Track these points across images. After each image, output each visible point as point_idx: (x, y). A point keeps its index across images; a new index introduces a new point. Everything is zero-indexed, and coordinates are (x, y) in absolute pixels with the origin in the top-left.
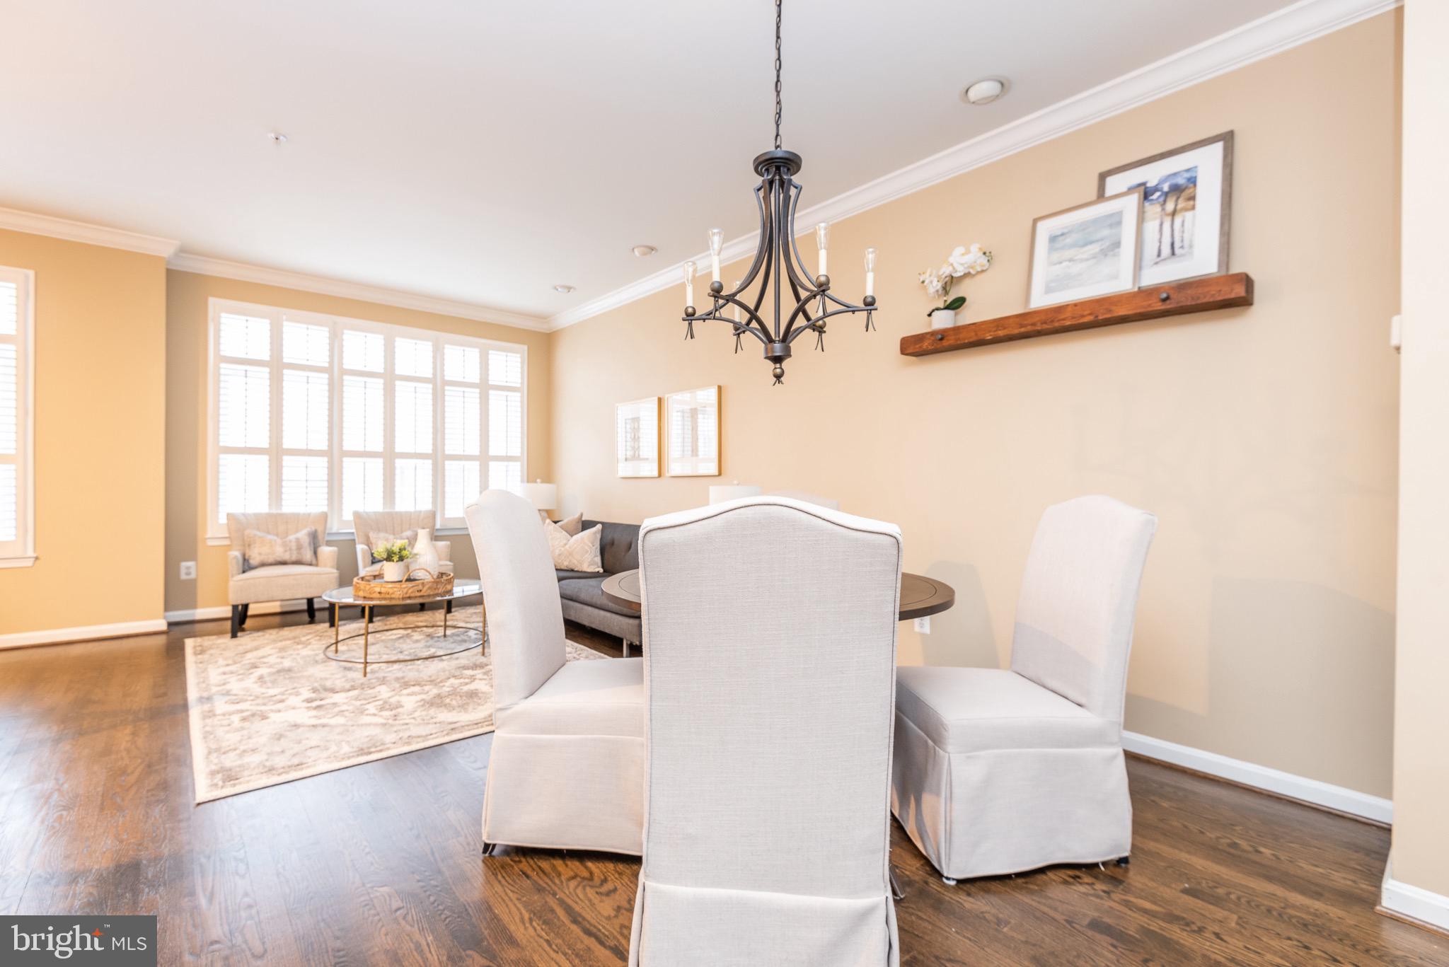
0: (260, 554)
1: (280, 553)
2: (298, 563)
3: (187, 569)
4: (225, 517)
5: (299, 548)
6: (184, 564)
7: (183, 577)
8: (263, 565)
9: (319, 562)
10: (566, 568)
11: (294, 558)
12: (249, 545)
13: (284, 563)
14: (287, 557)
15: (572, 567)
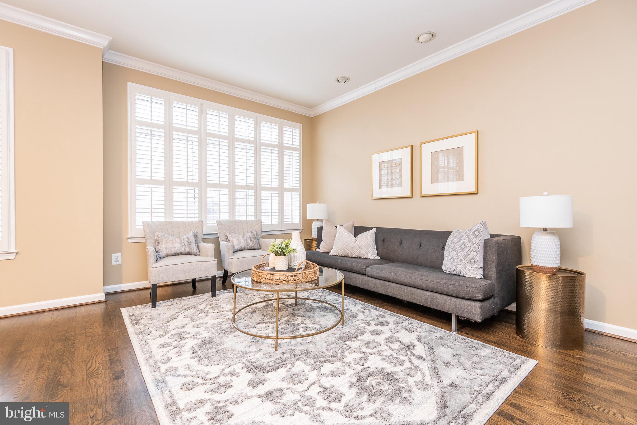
0: (166, 248)
1: (178, 247)
2: (189, 254)
3: (116, 258)
4: (141, 223)
5: (190, 244)
6: (114, 255)
7: (114, 263)
8: (168, 255)
9: (201, 254)
10: (356, 256)
11: (187, 251)
12: (158, 243)
13: (180, 254)
14: (182, 250)
15: (361, 256)
